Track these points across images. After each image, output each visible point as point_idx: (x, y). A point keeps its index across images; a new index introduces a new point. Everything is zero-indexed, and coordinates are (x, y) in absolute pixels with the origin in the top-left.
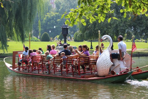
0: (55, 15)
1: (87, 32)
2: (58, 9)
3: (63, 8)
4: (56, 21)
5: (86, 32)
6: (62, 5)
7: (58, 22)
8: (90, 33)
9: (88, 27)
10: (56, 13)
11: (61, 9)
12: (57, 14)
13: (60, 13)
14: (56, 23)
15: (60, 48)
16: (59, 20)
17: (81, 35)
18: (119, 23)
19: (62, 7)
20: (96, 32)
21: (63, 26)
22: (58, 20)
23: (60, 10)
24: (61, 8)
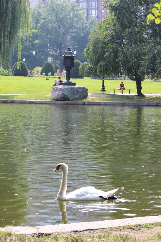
0: (31, 33)
1: (102, 63)
2: (36, 24)
3: (44, 22)
4: (32, 42)
5: (100, 64)
6: (42, 17)
7: (35, 44)
8: (106, 65)
9: (105, 56)
10: (33, 31)
11: (41, 24)
12: (35, 31)
13: (38, 30)
14: (32, 47)
15: (60, 89)
16: (37, 41)
17: (91, 69)
18: (158, 52)
19: (44, 20)
20: (115, 65)
21: (66, 53)
22: (35, 41)
23: (39, 25)
24: (41, 22)
